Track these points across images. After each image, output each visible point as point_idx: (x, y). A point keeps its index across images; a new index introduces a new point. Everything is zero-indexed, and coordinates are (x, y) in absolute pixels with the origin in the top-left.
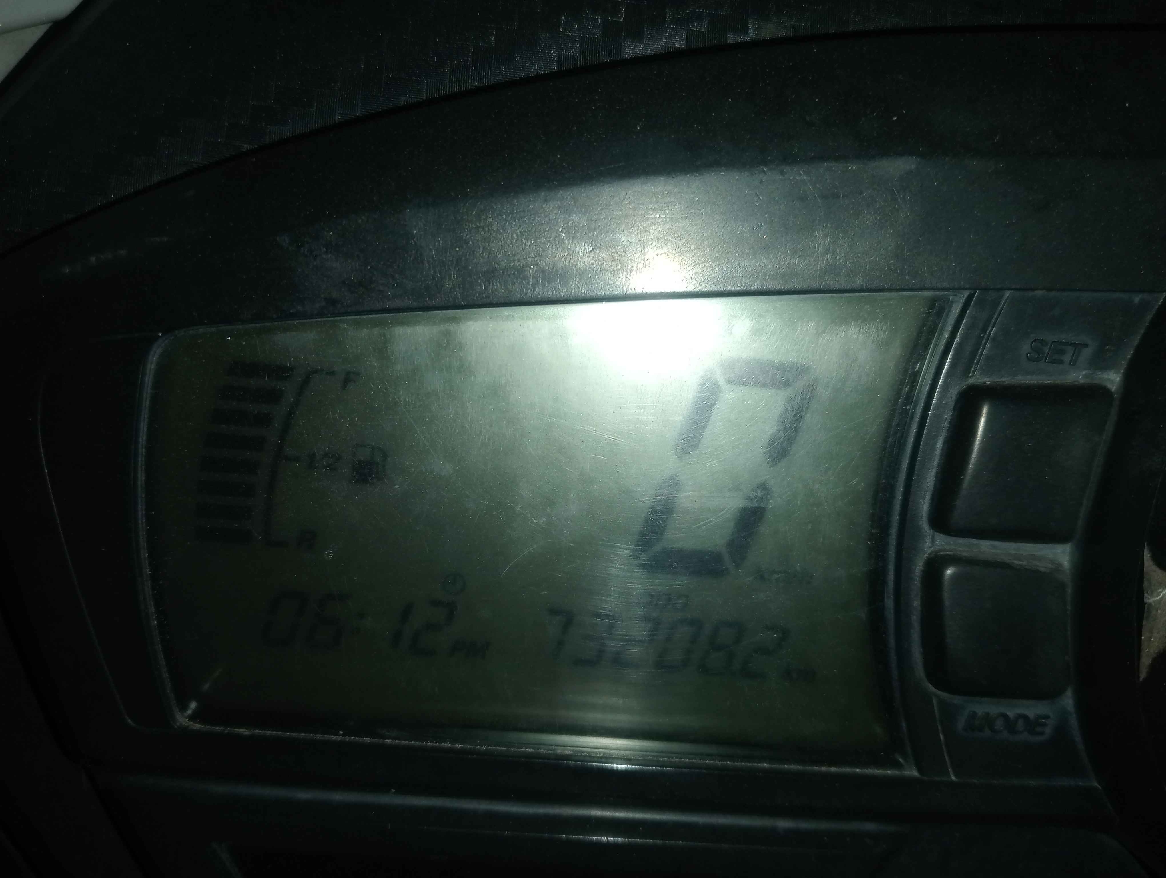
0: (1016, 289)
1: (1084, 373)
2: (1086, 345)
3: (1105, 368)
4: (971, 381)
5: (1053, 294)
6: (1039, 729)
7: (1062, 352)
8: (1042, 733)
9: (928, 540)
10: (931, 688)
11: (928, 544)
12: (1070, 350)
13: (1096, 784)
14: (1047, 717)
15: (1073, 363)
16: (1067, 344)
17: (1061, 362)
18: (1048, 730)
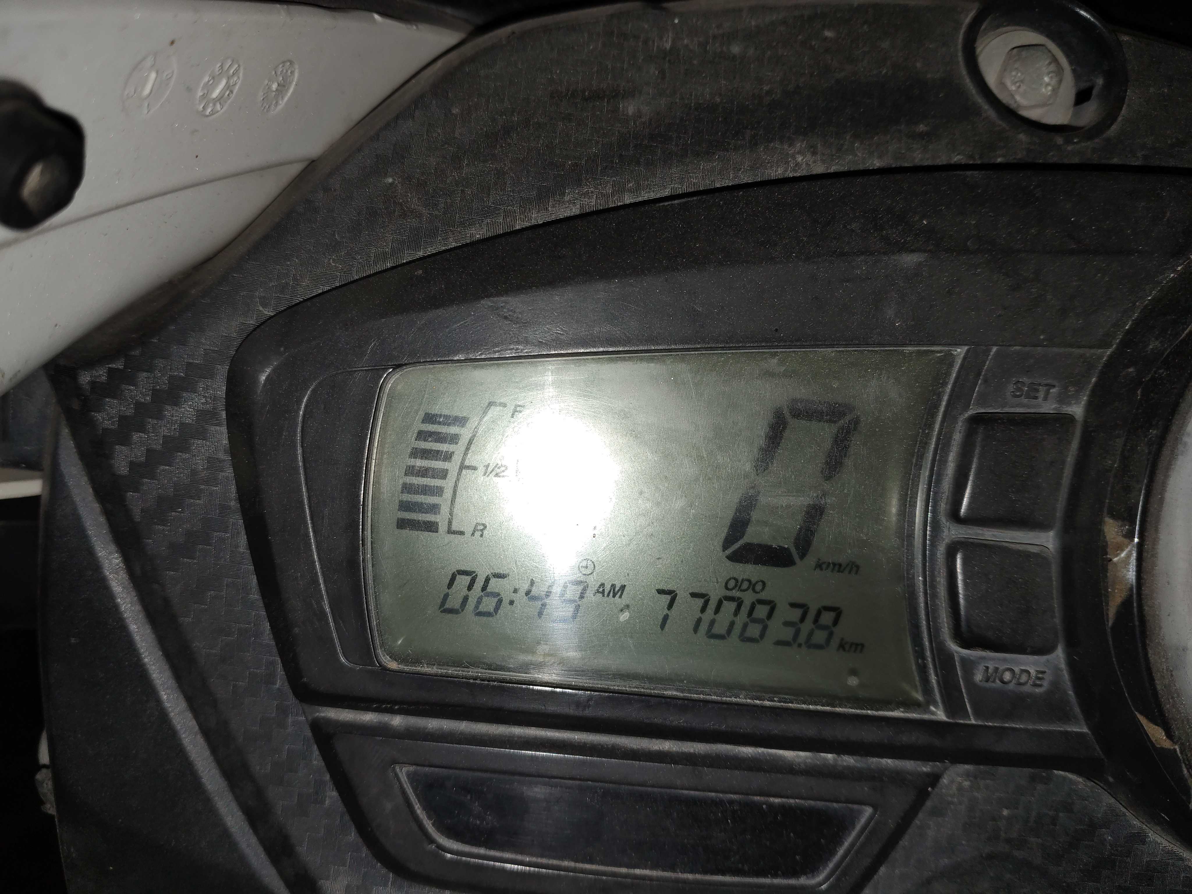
0: (1000, 345)
1: (1054, 406)
2: (1054, 386)
3: (1069, 404)
4: (970, 413)
5: (1027, 349)
6: (1038, 682)
7: (1037, 391)
8: (1040, 686)
9: (946, 530)
10: (953, 647)
11: (946, 532)
12: (1042, 390)
13: (1085, 730)
14: (1043, 672)
15: (1045, 399)
16: (1040, 385)
17: (1036, 398)
18: (1046, 683)
